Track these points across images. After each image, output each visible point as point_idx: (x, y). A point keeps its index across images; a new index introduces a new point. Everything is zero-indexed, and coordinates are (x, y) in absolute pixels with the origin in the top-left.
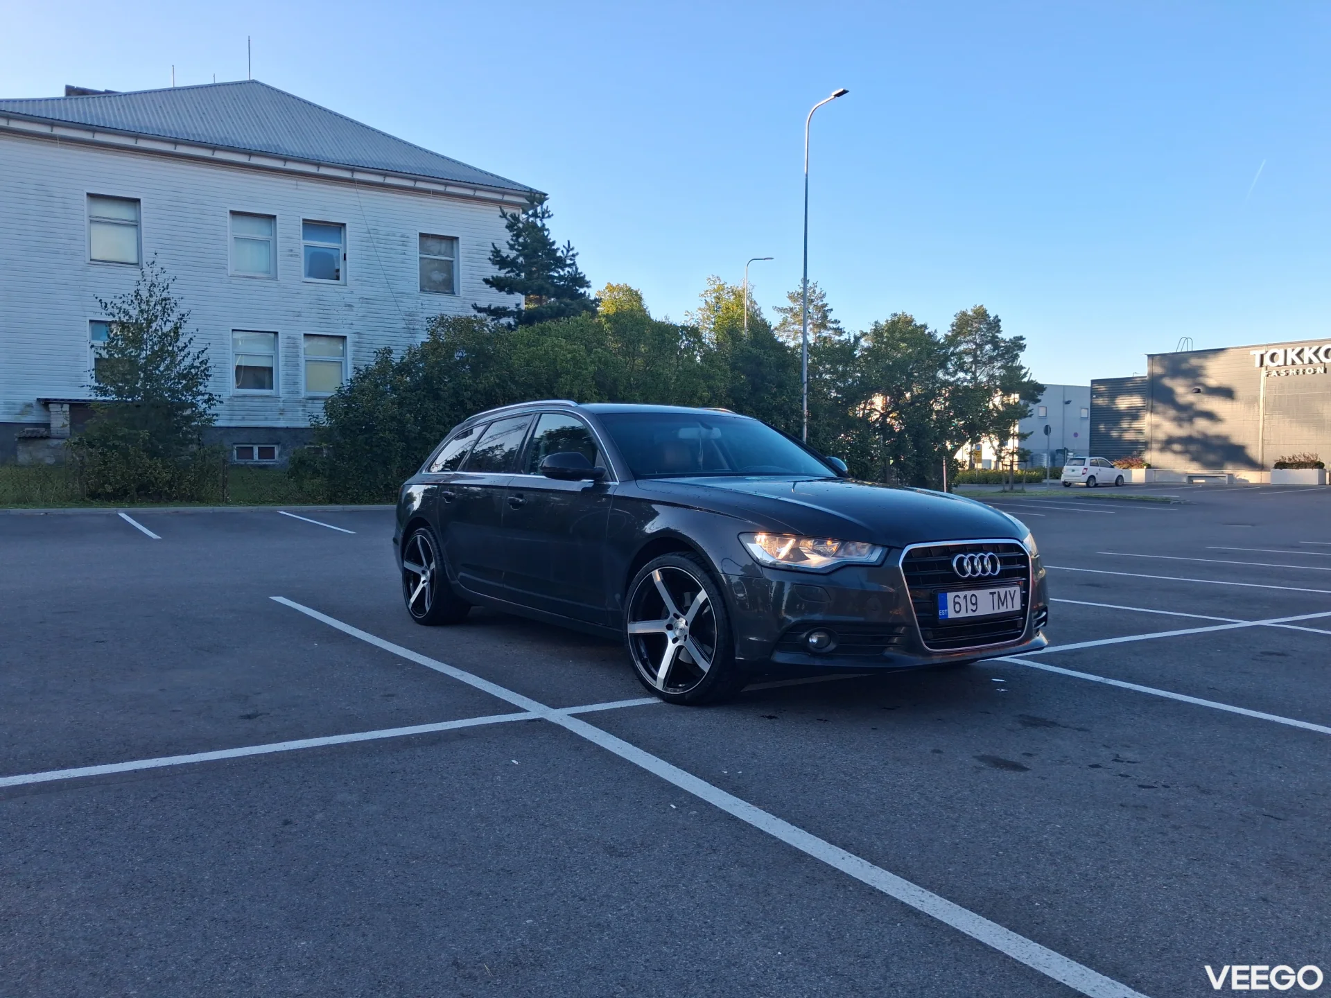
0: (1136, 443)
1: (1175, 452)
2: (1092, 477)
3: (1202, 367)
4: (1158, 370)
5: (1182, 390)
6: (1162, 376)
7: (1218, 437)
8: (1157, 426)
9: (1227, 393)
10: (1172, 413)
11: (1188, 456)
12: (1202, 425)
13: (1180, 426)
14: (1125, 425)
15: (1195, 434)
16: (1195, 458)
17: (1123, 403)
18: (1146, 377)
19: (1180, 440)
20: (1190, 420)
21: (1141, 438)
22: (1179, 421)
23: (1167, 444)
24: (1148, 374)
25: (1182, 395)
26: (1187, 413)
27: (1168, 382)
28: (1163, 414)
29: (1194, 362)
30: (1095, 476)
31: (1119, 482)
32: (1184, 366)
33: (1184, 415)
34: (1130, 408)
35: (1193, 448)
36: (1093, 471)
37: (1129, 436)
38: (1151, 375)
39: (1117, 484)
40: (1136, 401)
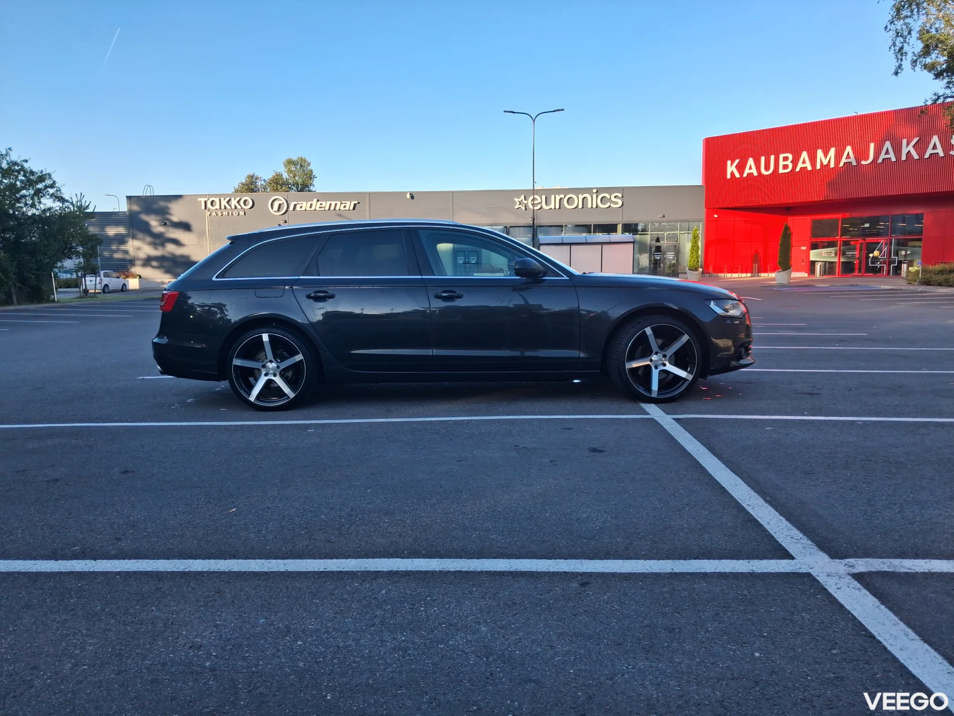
0: (124, 260)
1: (153, 267)
2: (106, 285)
3: (168, 208)
4: (136, 208)
5: (154, 224)
6: (138, 213)
7: (182, 256)
8: (139, 249)
9: (186, 227)
10: (149, 239)
11: (163, 270)
12: (171, 248)
13: (156, 249)
14: (114, 247)
15: (166, 254)
16: (168, 271)
17: (111, 231)
18: (126, 212)
19: (156, 258)
20: (163, 245)
21: (127, 257)
22: (155, 245)
23: (148, 261)
24: (128, 211)
25: (155, 227)
26: (159, 240)
27: (144, 217)
28: (143, 240)
29: (162, 204)
30: (108, 284)
31: (124, 289)
32: (155, 206)
33: (157, 241)
34: (117, 235)
35: (166, 264)
36: (106, 281)
37: (117, 256)
38: (130, 211)
39: (122, 290)
40: (121, 230)
